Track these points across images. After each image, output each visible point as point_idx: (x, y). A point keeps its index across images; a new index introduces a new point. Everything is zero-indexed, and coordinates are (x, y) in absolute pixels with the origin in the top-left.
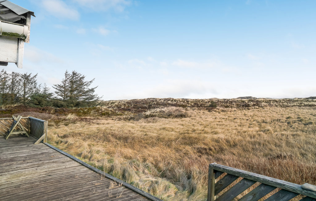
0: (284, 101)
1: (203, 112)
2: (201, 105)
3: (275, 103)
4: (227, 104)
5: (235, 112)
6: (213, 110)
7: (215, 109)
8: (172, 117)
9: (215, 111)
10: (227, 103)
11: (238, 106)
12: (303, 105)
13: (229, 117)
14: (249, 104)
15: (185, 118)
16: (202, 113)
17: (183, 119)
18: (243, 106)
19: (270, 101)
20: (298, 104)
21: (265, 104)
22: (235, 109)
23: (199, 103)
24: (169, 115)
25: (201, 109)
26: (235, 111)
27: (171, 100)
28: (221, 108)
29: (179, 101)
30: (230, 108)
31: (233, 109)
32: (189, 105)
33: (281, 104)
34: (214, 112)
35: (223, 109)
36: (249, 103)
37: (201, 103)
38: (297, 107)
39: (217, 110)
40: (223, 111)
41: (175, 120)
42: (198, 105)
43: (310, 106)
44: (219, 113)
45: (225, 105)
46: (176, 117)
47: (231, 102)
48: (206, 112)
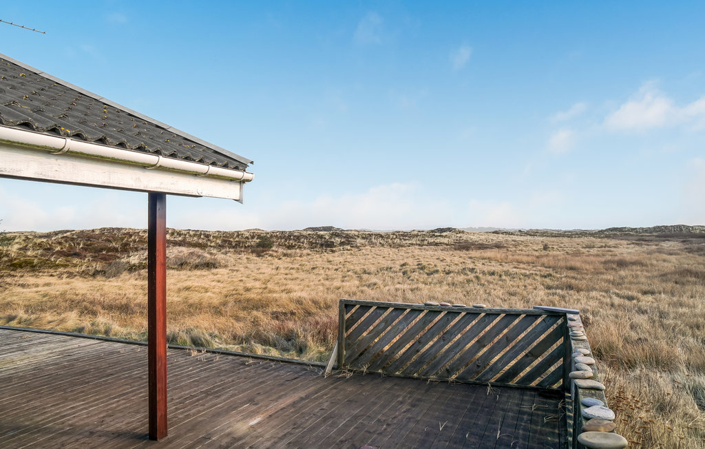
0: (395, 237)
1: (247, 258)
2: (238, 244)
3: (380, 240)
4: (291, 242)
5: (310, 257)
6: (267, 254)
7: (271, 252)
8: (188, 268)
9: (271, 256)
10: (290, 239)
11: (312, 246)
12: (426, 242)
13: (300, 265)
14: (333, 242)
15: (217, 270)
16: (245, 261)
17: (214, 271)
18: (322, 245)
19: (370, 235)
20: (418, 242)
21: (363, 241)
22: (308, 251)
23: (232, 240)
24: (182, 264)
25: (241, 251)
26: (309, 255)
27: (170, 232)
28: (281, 250)
29: (187, 236)
30: (298, 251)
31: (305, 252)
32: (213, 244)
33: (390, 241)
34: (270, 258)
35: (285, 252)
36: (333, 240)
37: (237, 239)
38: (417, 247)
39: (275, 254)
40: (285, 255)
41: (198, 272)
42: (230, 243)
43: (437, 244)
44: (280, 259)
45: (286, 243)
46: (197, 267)
47: (298, 238)
48: (253, 257)
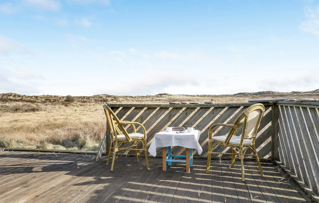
0: (139, 97)
1: (59, 107)
2: (55, 101)
3: (131, 98)
4: (85, 100)
5: (95, 106)
6: (70, 105)
7: (73, 104)
8: (21, 111)
9: (73, 106)
10: (84, 98)
11: (96, 101)
12: (154, 99)
13: (89, 109)
14: (107, 100)
15: (39, 112)
16: (58, 108)
17: (37, 112)
18: (101, 101)
19: (126, 97)
20: (150, 99)
21: (123, 99)
22: (94, 104)
23: (51, 99)
24: (16, 110)
25: (56, 104)
26: (94, 105)
27: (13, 95)
28: (79, 103)
29: (24, 97)
30: (88, 103)
32: (39, 101)
33: (136, 99)
34: (72, 107)
35: (81, 104)
36: (107, 98)
37: (54, 99)
38: (150, 101)
39: (75, 105)
40: (81, 105)
41: (26, 113)
42: (50, 101)
43: (159, 100)
44: (78, 107)
45: (82, 100)
46: (26, 111)
47: (88, 98)
48: (63, 106)
